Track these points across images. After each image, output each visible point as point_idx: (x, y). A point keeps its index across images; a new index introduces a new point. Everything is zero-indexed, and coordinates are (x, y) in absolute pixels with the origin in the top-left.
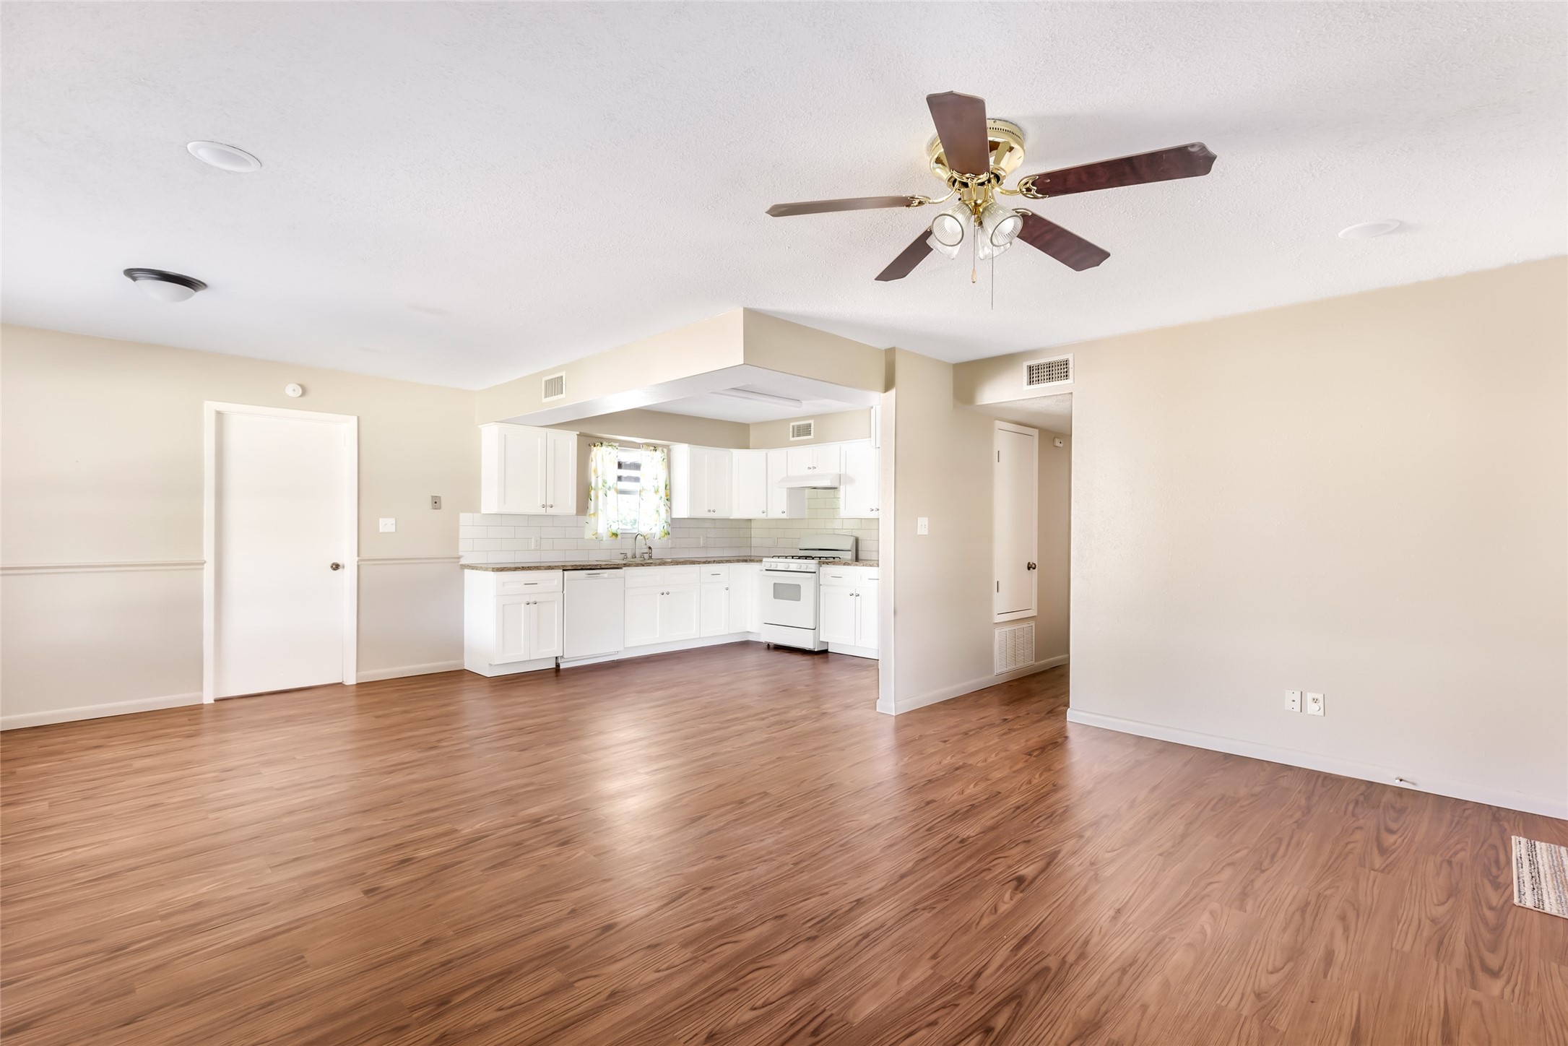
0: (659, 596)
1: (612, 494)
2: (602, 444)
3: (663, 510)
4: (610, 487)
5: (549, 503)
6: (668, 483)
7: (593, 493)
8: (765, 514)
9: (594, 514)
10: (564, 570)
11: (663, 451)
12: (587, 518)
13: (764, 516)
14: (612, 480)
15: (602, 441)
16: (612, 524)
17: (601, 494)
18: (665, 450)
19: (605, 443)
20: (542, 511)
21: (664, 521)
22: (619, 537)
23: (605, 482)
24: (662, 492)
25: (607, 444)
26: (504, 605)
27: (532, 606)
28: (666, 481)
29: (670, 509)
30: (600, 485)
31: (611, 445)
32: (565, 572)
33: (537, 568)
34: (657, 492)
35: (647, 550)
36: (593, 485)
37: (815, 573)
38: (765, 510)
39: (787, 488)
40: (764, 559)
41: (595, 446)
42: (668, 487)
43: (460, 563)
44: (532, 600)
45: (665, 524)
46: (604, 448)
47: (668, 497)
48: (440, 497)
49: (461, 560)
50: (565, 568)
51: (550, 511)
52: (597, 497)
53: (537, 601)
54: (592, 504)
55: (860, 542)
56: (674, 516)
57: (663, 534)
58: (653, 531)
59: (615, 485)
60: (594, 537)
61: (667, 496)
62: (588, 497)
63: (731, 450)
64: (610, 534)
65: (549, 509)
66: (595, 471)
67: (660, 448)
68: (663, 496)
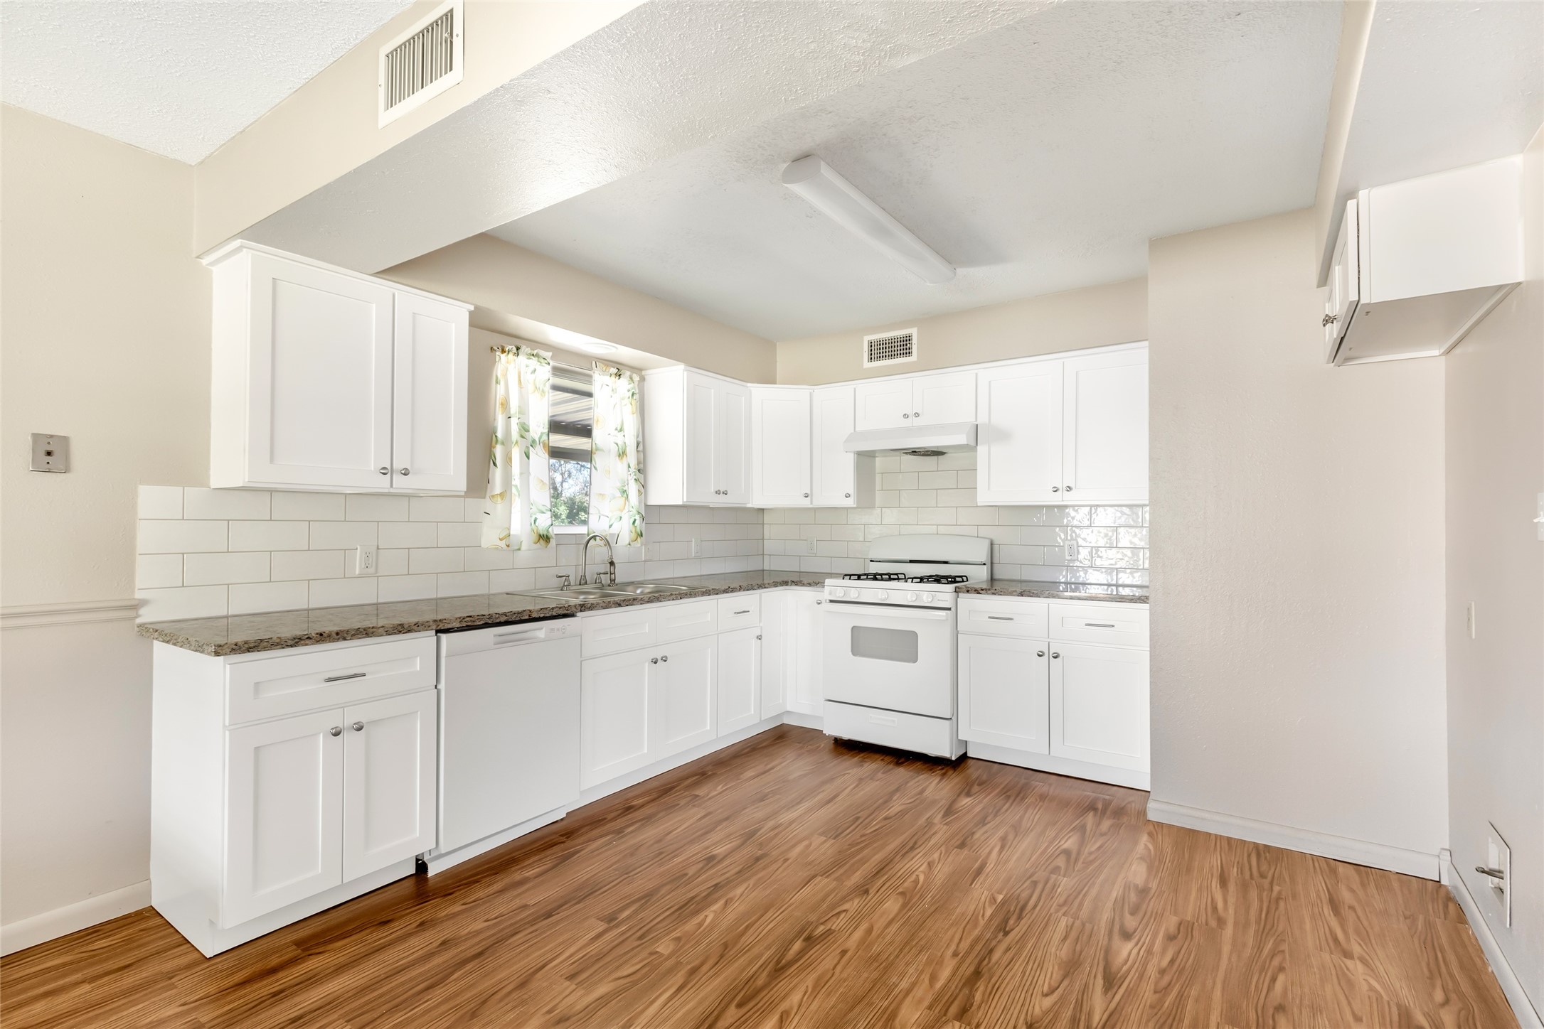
0: (647, 666)
1: (540, 458)
2: (518, 349)
3: (633, 489)
4: (534, 441)
5: (398, 465)
6: (640, 439)
7: (499, 451)
8: (809, 498)
9: (502, 495)
10: (438, 631)
11: (631, 378)
12: (486, 504)
13: (806, 503)
14: (538, 426)
15: (519, 343)
16: (539, 516)
17: (516, 454)
18: (636, 378)
19: (524, 349)
20: (382, 484)
21: (634, 511)
22: (553, 542)
23: (524, 429)
24: (632, 458)
25: (529, 351)
26: (257, 749)
27: (350, 737)
28: (638, 437)
29: (643, 487)
30: (515, 435)
31: (537, 356)
32: (444, 637)
33: (366, 633)
34: (622, 454)
35: (607, 568)
36: (500, 434)
37: (949, 609)
38: (809, 492)
39: (854, 452)
40: (828, 582)
41: (503, 351)
42: (641, 448)
43: (139, 621)
44: (351, 720)
45: (637, 517)
46: (522, 359)
47: (642, 466)
48: (65, 440)
49: (142, 611)
50: (441, 626)
51: (401, 483)
52: (508, 459)
53: (364, 720)
54: (497, 475)
55: (996, 548)
56: (654, 500)
57: (634, 535)
58: (614, 530)
59: (545, 437)
60: (503, 544)
61: (639, 463)
62: (490, 459)
63: (749, 385)
64: (535, 537)
65: (398, 479)
66: (505, 405)
67: (628, 373)
68: (633, 463)
